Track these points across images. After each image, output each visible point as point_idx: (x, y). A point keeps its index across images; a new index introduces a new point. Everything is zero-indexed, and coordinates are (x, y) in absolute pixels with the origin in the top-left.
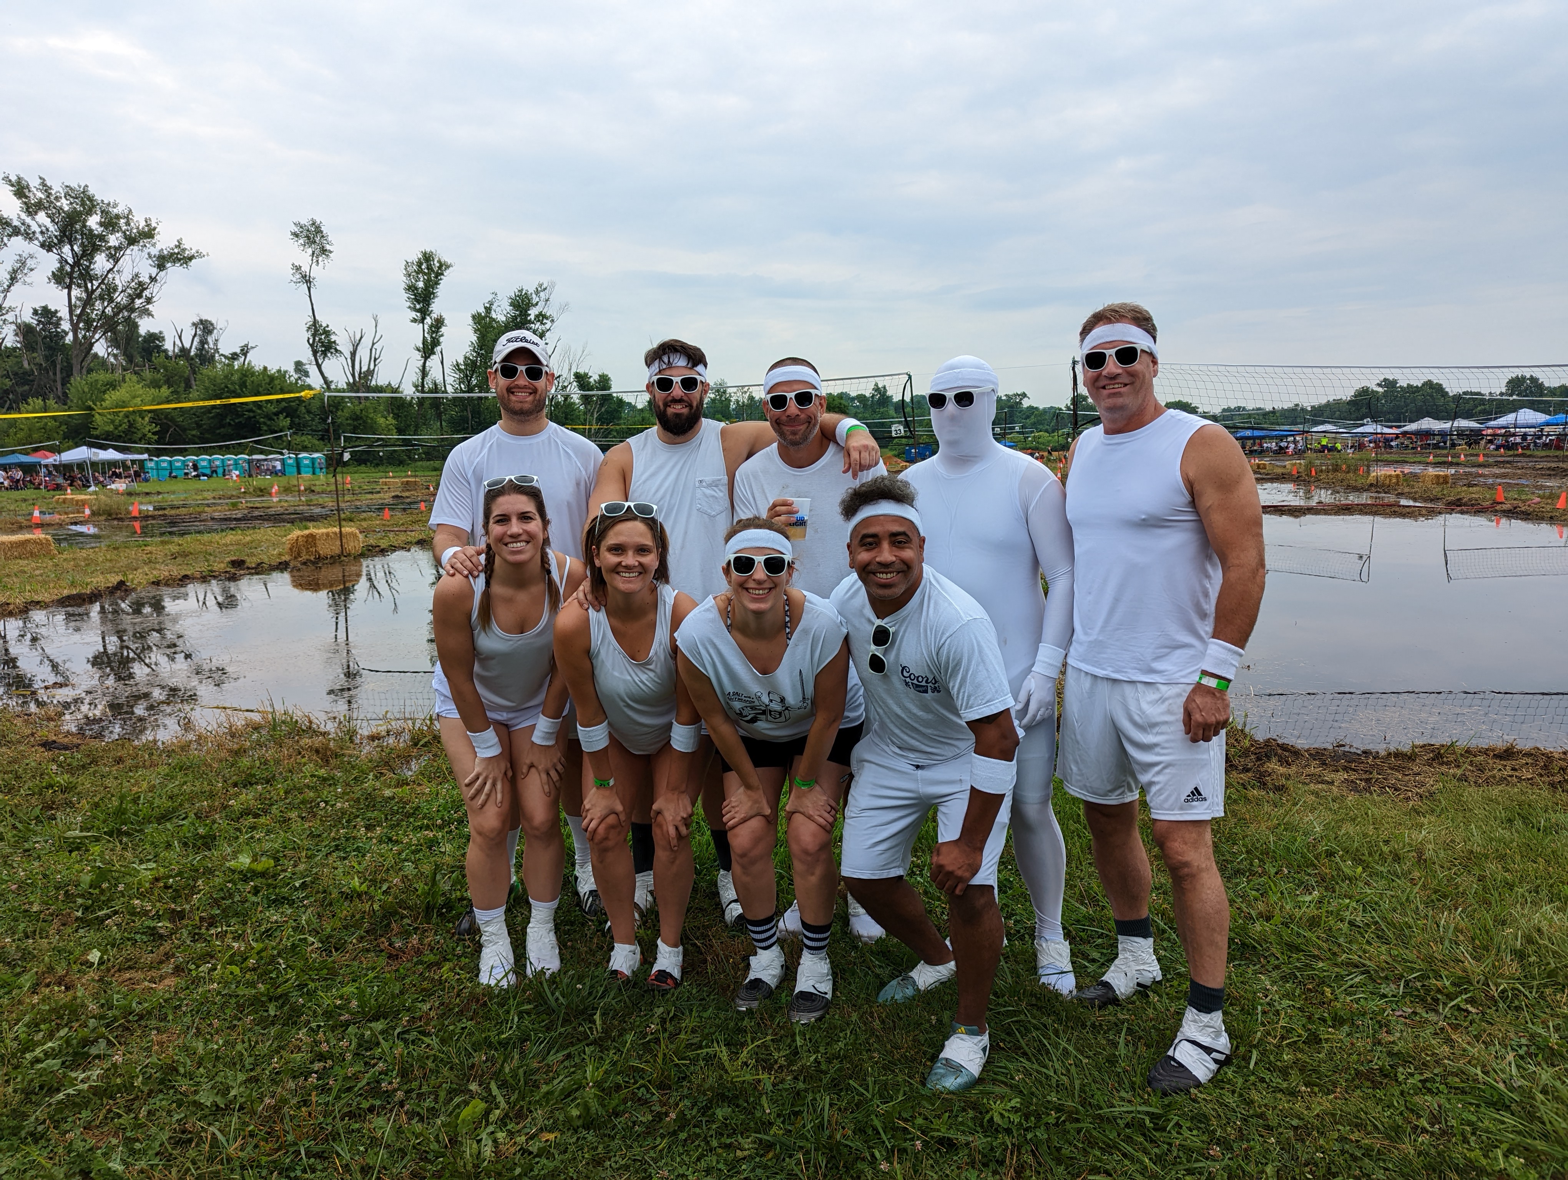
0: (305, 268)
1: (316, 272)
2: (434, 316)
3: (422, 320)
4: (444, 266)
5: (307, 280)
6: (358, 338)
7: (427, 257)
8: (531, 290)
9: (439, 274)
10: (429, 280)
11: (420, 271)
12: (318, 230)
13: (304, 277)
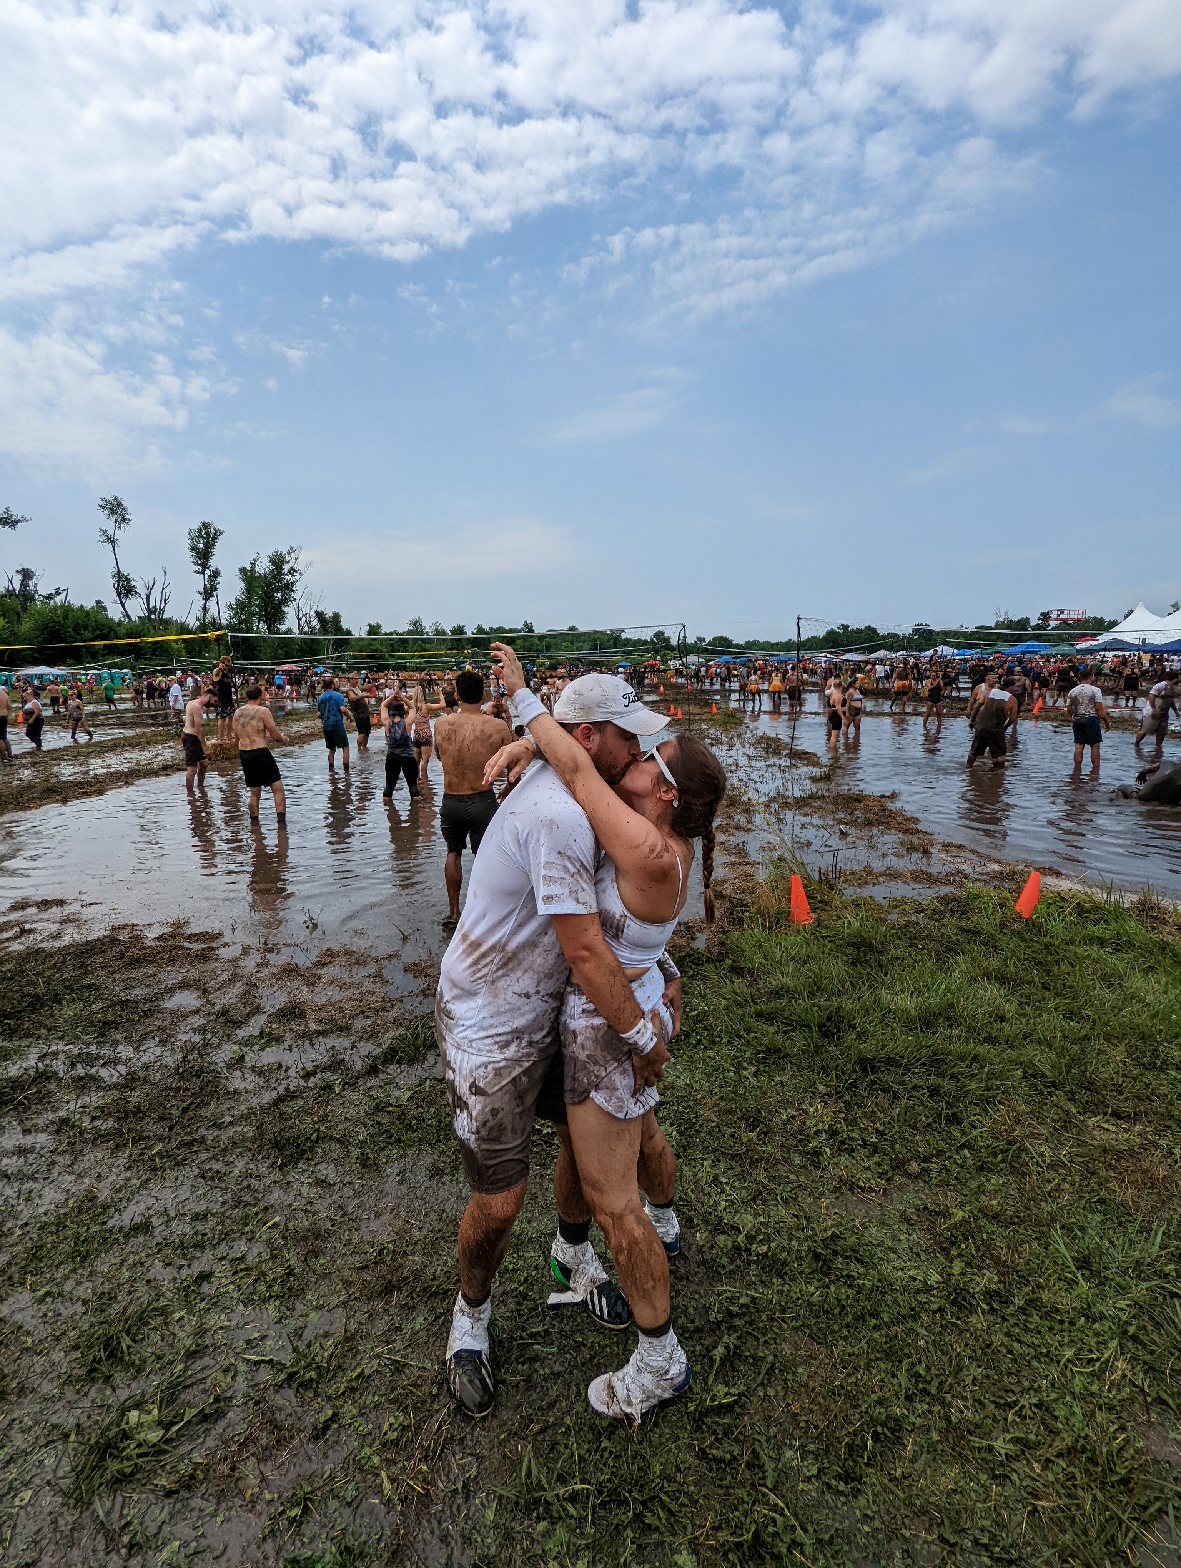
0: (110, 532)
1: (118, 535)
2: (212, 569)
3: (203, 572)
4: (218, 533)
5: (112, 541)
6: (151, 584)
7: (206, 526)
8: (285, 551)
9: (214, 539)
10: (208, 542)
11: (200, 536)
12: (120, 504)
13: (109, 538)
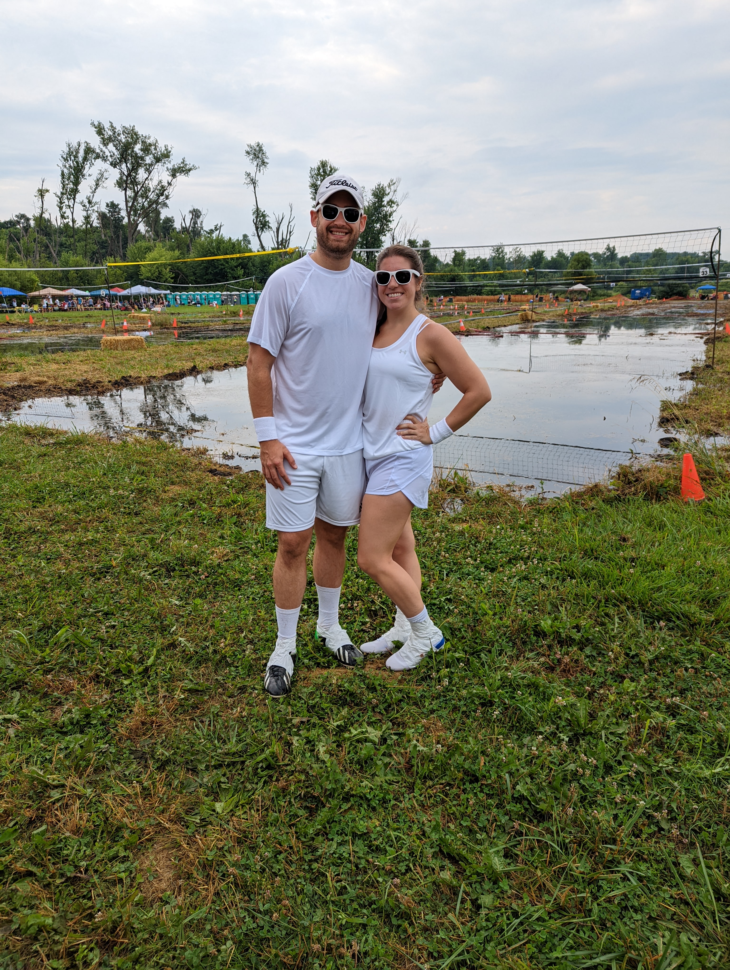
0: (253, 175)
1: (259, 177)
5: (254, 182)
8: (386, 185)
11: (318, 174)
12: (261, 150)
13: (252, 180)
